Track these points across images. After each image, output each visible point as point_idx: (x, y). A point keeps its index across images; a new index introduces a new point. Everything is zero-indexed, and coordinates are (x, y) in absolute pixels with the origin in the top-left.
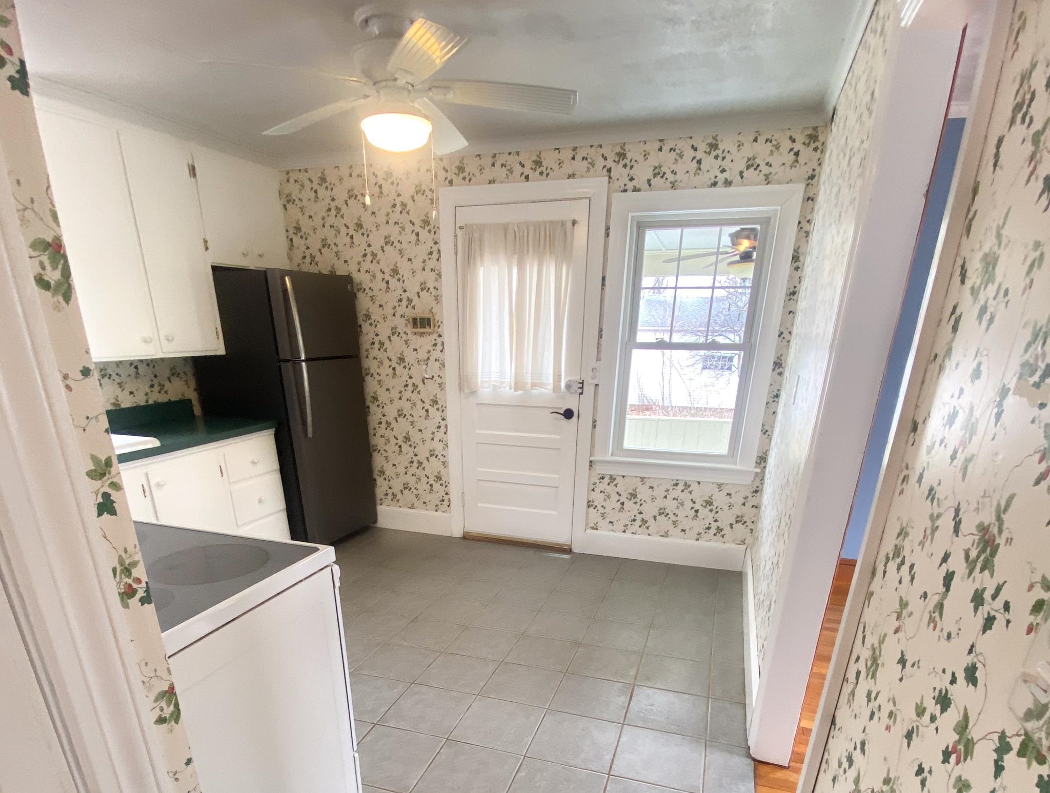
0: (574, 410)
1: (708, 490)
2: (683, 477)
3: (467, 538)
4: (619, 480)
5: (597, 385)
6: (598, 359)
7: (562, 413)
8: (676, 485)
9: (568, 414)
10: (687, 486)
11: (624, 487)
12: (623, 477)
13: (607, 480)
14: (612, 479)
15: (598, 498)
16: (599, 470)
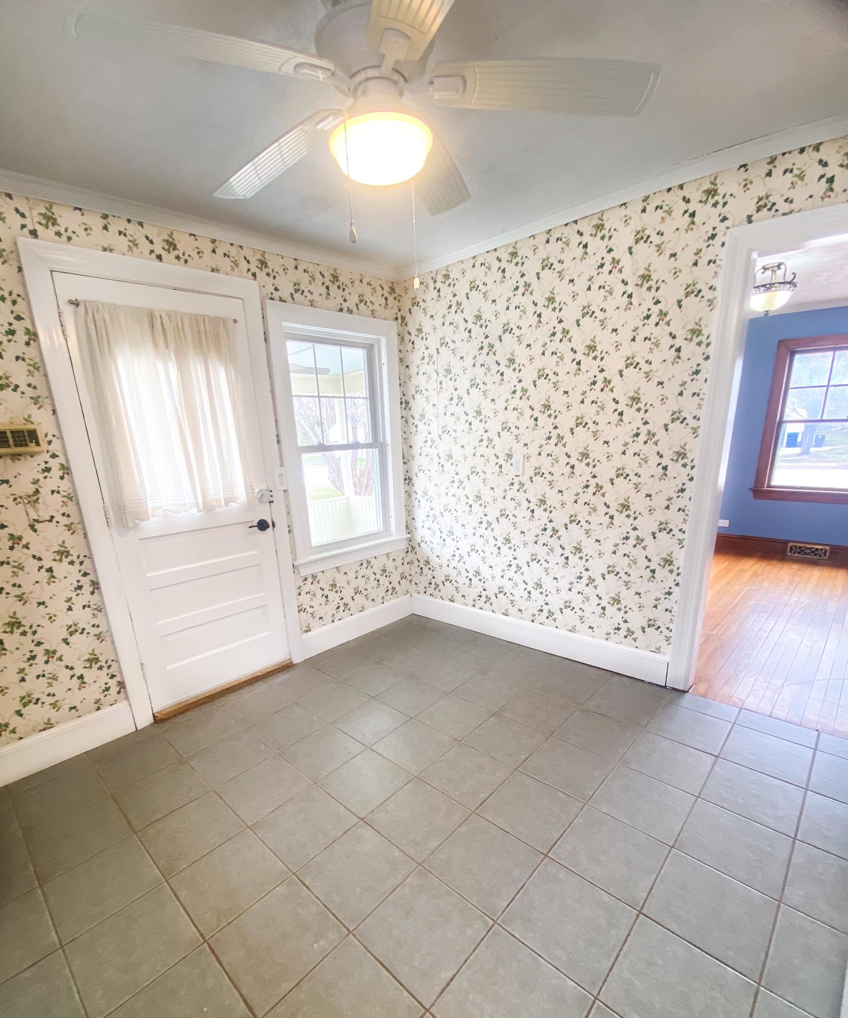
0: (267, 520)
1: (383, 560)
2: (364, 557)
3: (159, 720)
4: (320, 576)
5: (285, 491)
6: (282, 465)
7: (256, 525)
8: (362, 564)
9: (263, 525)
10: (368, 562)
11: (325, 582)
12: (323, 572)
13: (310, 580)
14: (314, 577)
15: (305, 600)
16: (305, 572)
